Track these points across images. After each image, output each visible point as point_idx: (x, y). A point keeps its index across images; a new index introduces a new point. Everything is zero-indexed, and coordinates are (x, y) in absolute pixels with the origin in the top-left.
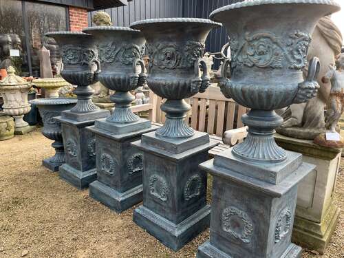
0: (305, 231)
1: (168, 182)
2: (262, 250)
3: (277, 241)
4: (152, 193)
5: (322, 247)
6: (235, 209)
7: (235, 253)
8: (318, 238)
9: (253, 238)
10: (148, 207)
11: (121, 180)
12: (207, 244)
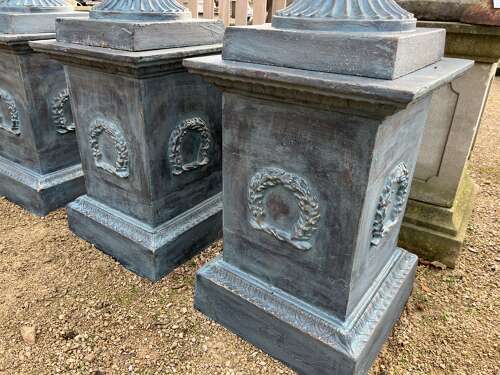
0: (420, 224)
1: (127, 132)
2: (342, 263)
3: (376, 241)
4: (98, 165)
5: (453, 254)
6: (277, 171)
7: (277, 274)
8: (448, 237)
9: (320, 237)
10: (96, 198)
11: (38, 147)
12: (218, 262)
